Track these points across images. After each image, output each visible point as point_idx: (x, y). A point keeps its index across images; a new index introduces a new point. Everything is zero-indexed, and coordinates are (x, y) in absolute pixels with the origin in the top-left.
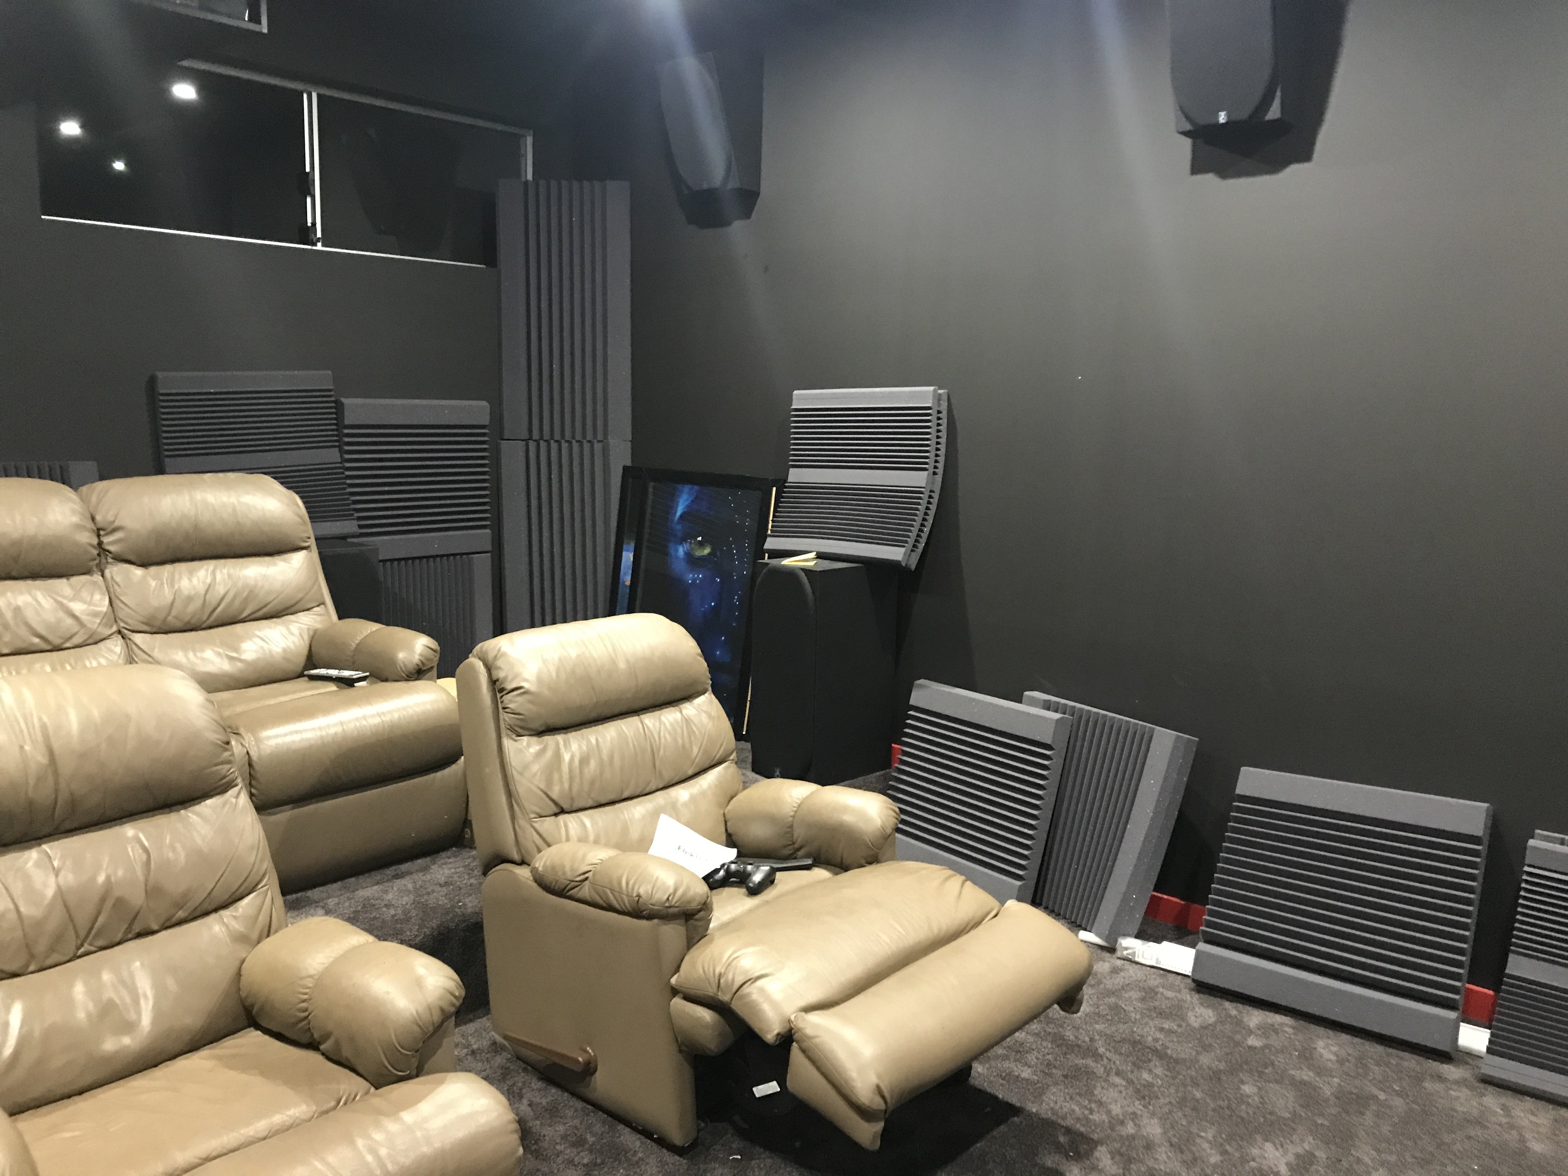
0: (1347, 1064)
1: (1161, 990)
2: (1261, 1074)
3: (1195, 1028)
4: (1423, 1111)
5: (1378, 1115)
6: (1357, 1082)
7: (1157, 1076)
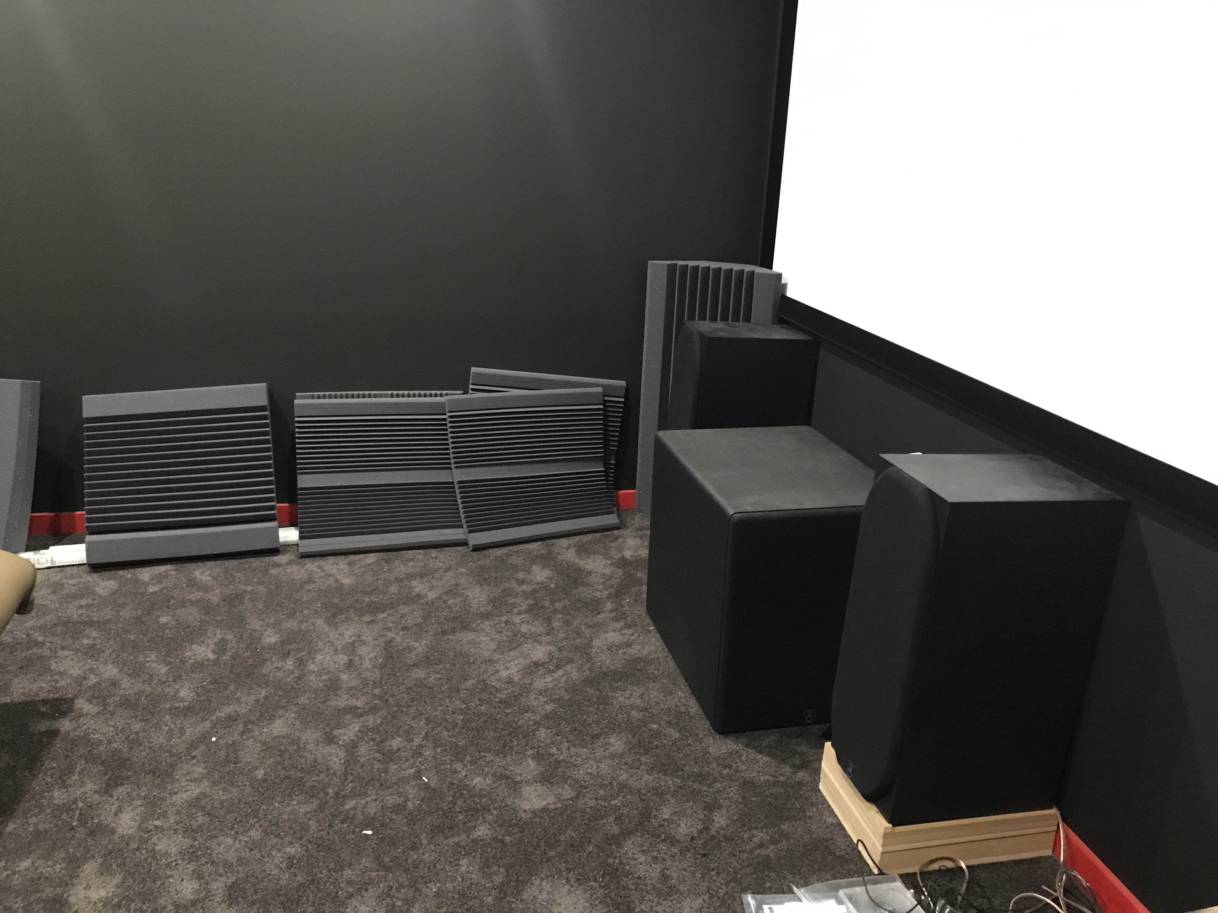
0: (219, 578)
1: (65, 581)
2: (169, 607)
3: (106, 597)
4: (277, 587)
5: (252, 600)
6: (232, 587)
7: (95, 639)
